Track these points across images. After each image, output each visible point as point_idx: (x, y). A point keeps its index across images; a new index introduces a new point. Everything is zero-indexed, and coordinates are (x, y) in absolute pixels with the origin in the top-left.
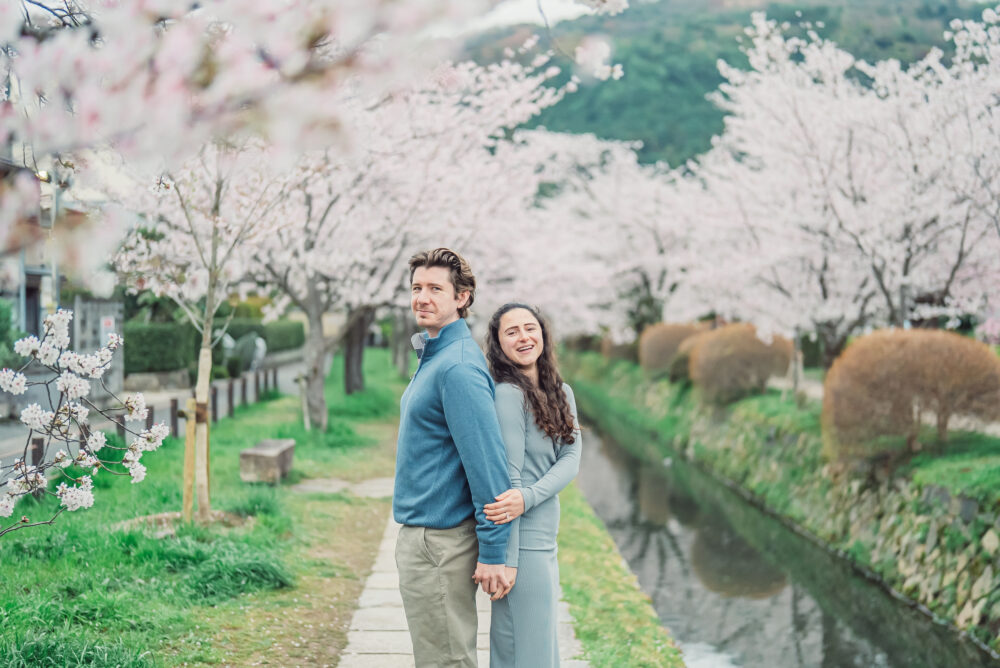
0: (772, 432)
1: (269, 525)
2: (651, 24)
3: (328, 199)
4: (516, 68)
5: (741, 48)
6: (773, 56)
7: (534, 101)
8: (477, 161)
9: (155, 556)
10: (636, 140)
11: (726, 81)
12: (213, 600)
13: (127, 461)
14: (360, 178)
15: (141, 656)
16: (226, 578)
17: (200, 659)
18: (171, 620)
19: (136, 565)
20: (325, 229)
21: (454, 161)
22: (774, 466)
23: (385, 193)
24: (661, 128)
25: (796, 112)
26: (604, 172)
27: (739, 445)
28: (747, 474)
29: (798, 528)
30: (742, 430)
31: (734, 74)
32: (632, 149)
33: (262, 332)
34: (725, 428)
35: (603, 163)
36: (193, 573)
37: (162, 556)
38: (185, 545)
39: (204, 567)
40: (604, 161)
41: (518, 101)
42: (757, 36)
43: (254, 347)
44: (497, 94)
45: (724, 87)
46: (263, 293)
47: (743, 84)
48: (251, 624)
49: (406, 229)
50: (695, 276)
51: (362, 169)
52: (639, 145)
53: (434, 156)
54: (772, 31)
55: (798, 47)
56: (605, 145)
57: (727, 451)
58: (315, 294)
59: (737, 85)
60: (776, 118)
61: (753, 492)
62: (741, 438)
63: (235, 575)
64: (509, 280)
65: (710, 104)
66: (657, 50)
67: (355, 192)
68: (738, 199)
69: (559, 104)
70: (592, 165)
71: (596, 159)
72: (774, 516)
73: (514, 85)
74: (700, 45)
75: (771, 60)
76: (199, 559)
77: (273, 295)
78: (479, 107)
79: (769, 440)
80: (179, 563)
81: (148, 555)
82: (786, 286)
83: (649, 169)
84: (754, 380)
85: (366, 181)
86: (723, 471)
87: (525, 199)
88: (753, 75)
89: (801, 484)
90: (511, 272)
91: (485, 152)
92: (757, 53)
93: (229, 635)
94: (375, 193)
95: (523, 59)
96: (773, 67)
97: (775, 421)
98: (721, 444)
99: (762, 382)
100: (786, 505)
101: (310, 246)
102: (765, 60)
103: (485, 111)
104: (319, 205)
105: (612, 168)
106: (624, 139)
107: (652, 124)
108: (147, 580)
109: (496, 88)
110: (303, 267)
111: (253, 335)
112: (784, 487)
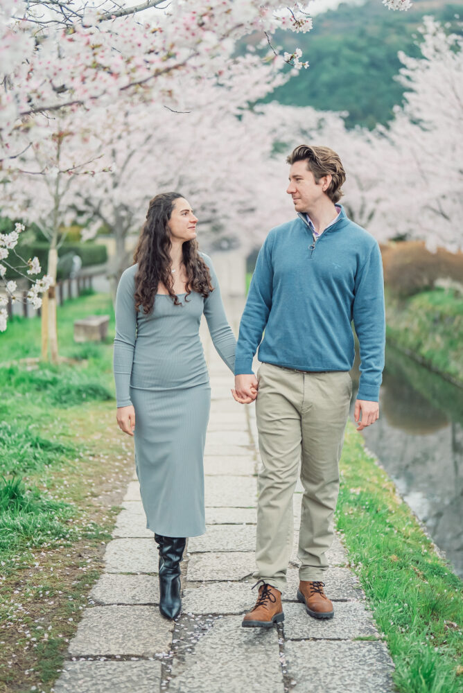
0: (437, 316)
1: (97, 364)
2: (357, 23)
3: (128, 152)
4: (256, 59)
5: (416, 43)
6: (438, 47)
7: (269, 83)
8: (230, 125)
9: (27, 381)
10: (343, 110)
11: (404, 66)
12: (65, 405)
13: (30, 297)
14: (149, 138)
15: (30, 427)
16: (73, 393)
17: (63, 434)
18: (42, 415)
19: (16, 386)
20: (126, 174)
21: (213, 126)
22: (438, 339)
23: (165, 149)
24: (365, 102)
25: (453, 89)
26: (320, 134)
27: (415, 326)
28: (420, 345)
29: (454, 380)
30: (417, 315)
31: (410, 62)
32: (341, 117)
33: (77, 252)
34: (406, 314)
35: (320, 127)
36: (52, 390)
37: (31, 381)
38: (44, 374)
39: (59, 387)
40: (320, 126)
41: (257, 83)
42: (426, 33)
43: (72, 263)
44: (242, 77)
45: (403, 71)
46: (82, 220)
47: (417, 68)
48: (91, 418)
49: (181, 173)
50: (383, 206)
51: (150, 131)
52: (345, 114)
53: (200, 121)
54: (437, 30)
55: (456, 41)
56: (321, 114)
57: (406, 330)
58: (120, 220)
59: (413, 70)
60: (440, 93)
61: (423, 358)
62: (416, 321)
63: (79, 392)
64: (252, 210)
65: (397, 83)
66: (362, 43)
67: (146, 147)
68: (412, 150)
69: (286, 85)
70: (311, 129)
71: (314, 124)
72: (438, 373)
73: (254, 71)
74: (393, 39)
75: (437, 50)
76: (54, 382)
77: (90, 220)
78: (230, 88)
79: (435, 321)
80: (42, 385)
81: (22, 380)
82: (447, 213)
83: (353, 133)
84: (426, 282)
85: (153, 140)
86: (404, 344)
87: (263, 154)
88: (424, 62)
89: (456, 350)
90: (253, 204)
91: (235, 119)
92: (427, 47)
93: (78, 423)
94: (158, 149)
95: (261, 53)
96: (438, 56)
97: (439, 308)
98: (403, 325)
99: (432, 282)
100: (447, 364)
101: (115, 185)
102: (432, 51)
103: (235, 89)
104: (122, 156)
105: (326, 131)
106: (335, 110)
107: (358, 99)
108: (24, 394)
109: (242, 74)
110: (111, 200)
111: (70, 255)
112: (444, 353)
